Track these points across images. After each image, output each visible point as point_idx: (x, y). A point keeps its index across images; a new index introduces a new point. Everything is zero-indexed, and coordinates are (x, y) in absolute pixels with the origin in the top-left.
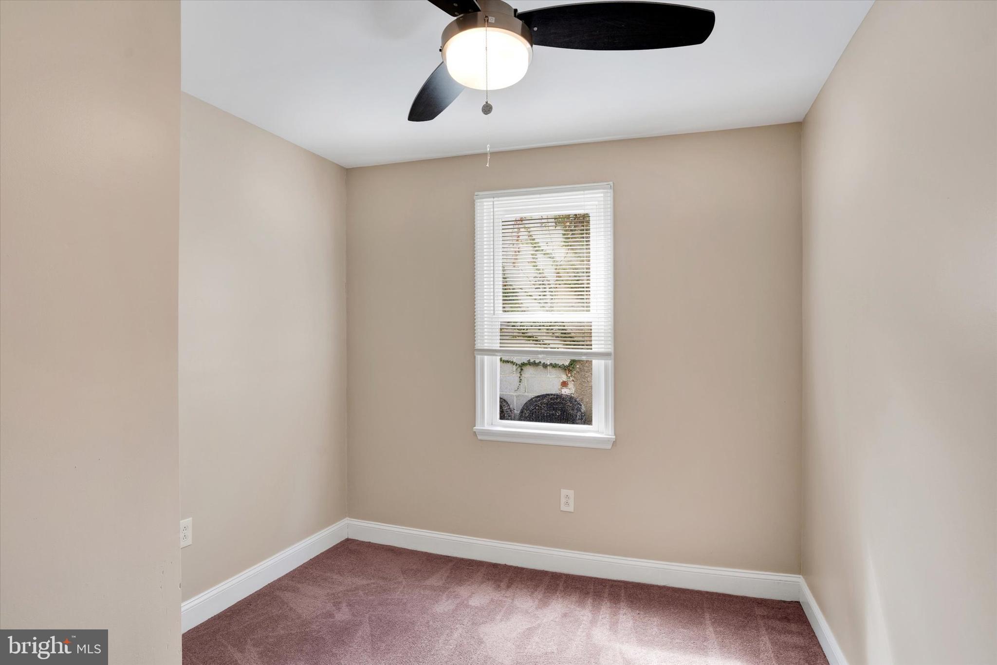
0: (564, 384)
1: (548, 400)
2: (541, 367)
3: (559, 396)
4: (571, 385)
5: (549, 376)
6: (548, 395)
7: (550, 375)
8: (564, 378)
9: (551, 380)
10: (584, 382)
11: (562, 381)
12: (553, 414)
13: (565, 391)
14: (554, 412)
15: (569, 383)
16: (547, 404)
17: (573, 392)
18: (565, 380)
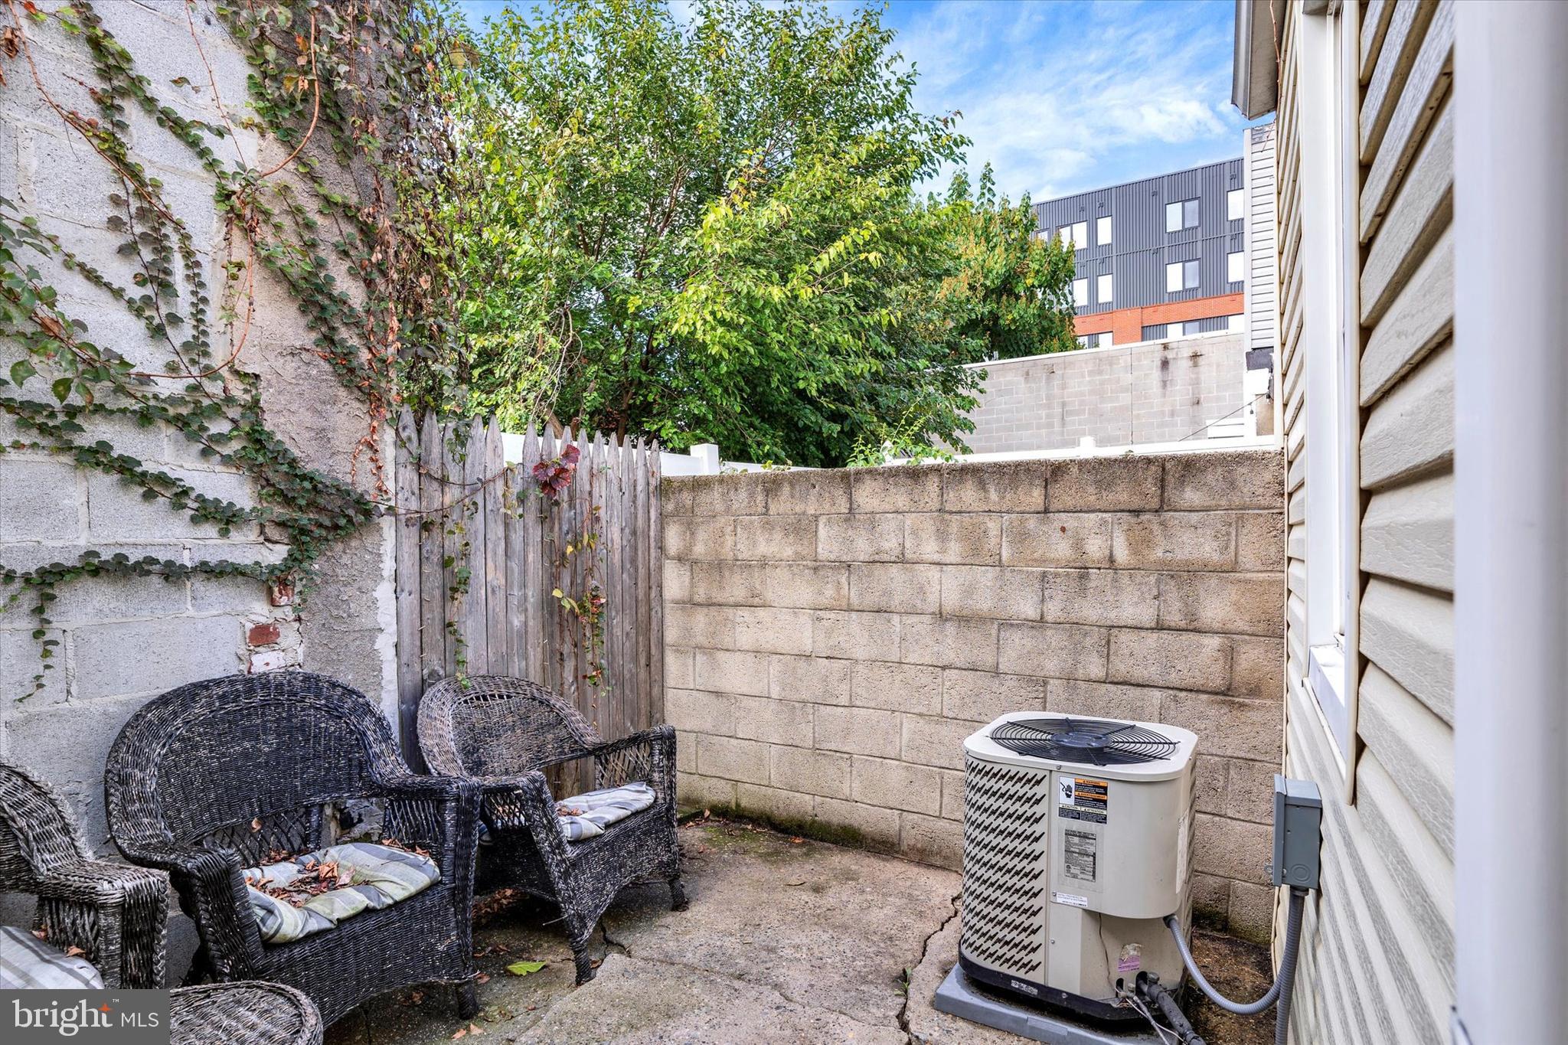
0: (263, 636)
1: (210, 704)
2: (155, 581)
3: (251, 683)
4: (289, 637)
5: (191, 612)
6: (204, 686)
7: (199, 609)
8: (260, 611)
9: (200, 627)
10: (338, 617)
11: (250, 626)
12: (245, 755)
13: (267, 662)
14: (247, 745)
15: (281, 629)
16: (209, 723)
17: (300, 659)
18: (263, 620)
